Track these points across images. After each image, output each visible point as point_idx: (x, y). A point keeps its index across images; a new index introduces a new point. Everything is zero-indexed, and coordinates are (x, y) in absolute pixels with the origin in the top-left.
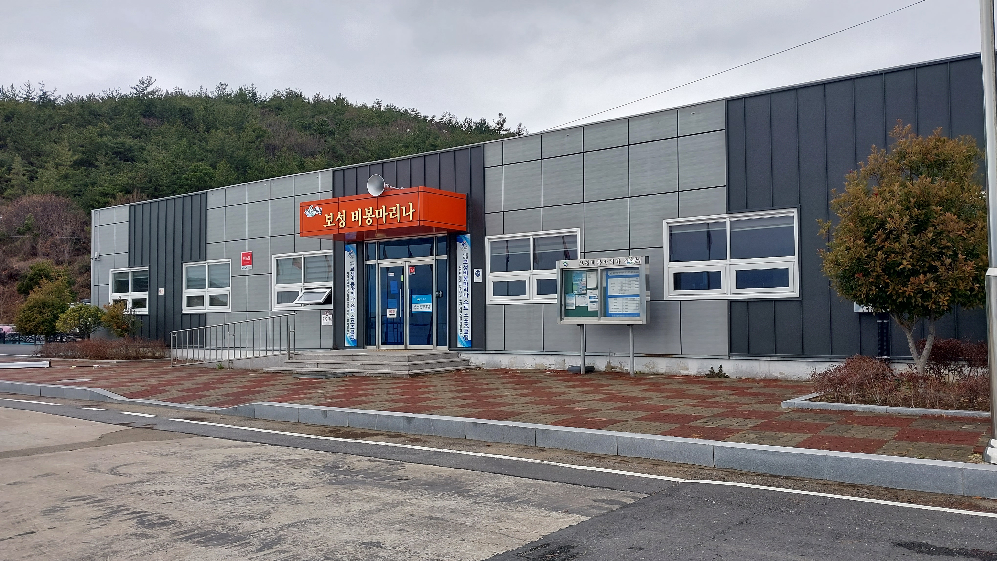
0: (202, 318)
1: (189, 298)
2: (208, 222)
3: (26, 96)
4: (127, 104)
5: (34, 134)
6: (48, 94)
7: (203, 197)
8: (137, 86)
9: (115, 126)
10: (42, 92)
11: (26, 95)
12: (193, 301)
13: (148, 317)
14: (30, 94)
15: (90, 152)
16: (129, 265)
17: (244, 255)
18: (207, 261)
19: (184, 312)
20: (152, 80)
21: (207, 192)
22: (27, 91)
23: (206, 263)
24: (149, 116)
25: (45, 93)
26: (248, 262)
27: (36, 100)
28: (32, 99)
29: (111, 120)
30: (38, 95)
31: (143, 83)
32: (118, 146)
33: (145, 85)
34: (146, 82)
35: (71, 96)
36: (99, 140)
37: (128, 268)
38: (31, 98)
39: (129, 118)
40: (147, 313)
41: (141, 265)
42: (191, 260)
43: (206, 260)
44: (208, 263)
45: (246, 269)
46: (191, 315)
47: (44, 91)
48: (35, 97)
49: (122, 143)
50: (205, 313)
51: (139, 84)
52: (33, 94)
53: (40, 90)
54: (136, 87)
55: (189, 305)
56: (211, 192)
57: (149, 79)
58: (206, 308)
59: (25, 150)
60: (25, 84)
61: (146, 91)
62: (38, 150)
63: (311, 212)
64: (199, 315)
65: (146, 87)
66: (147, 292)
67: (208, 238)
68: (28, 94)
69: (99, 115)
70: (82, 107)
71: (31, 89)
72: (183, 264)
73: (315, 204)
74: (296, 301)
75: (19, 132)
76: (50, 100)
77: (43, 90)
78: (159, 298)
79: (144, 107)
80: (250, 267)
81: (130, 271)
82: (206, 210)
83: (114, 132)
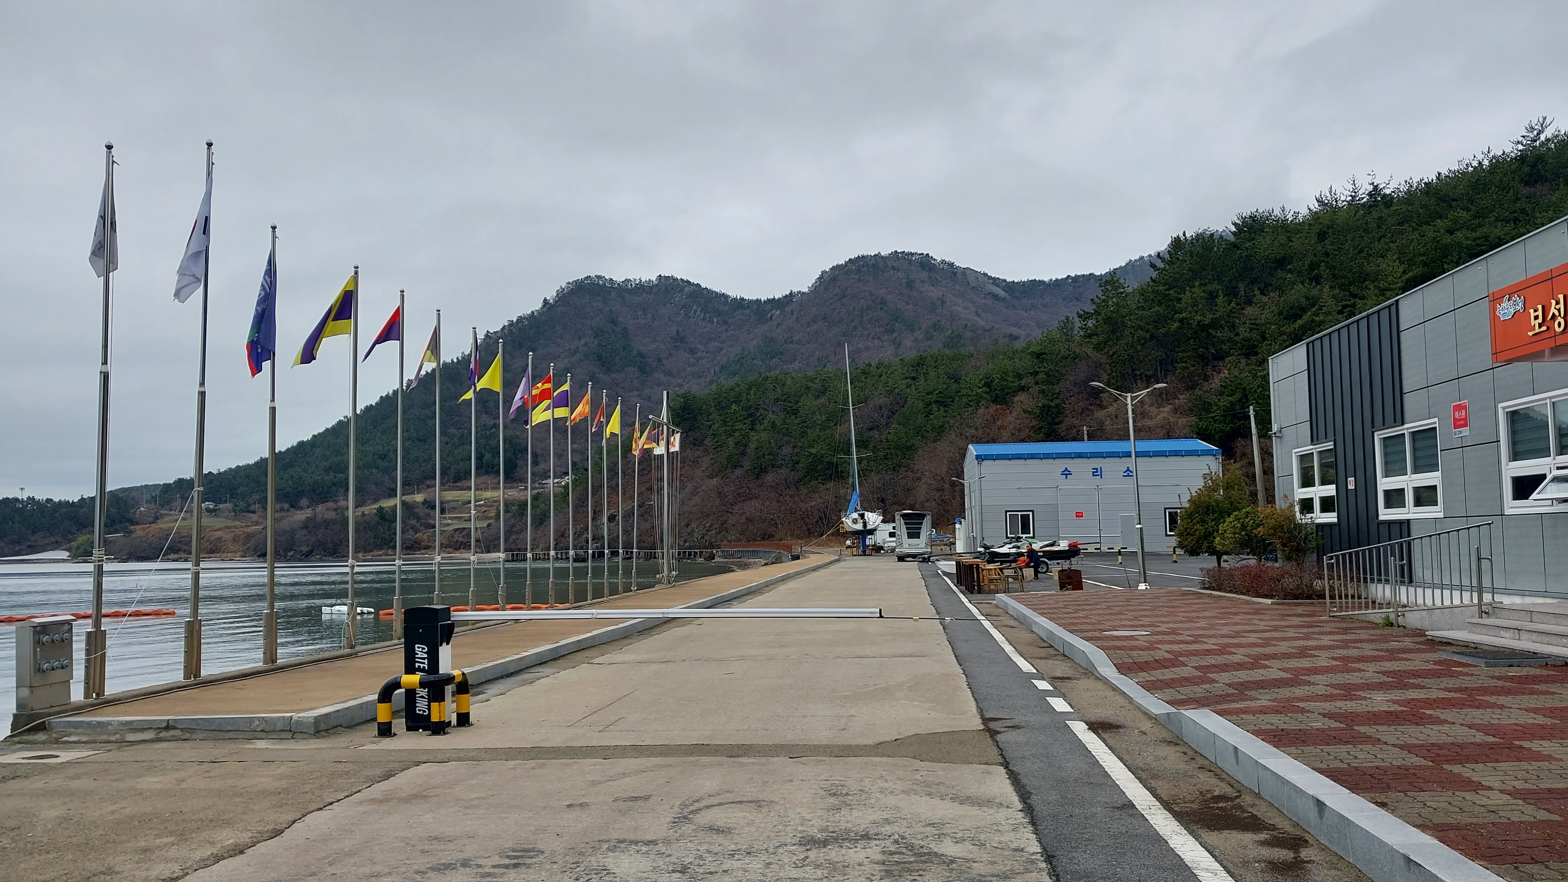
0: (1405, 527)
1: (1387, 493)
2: (1403, 354)
3: (1350, 198)
4: (1498, 171)
5: (1356, 251)
6: (1381, 186)
7: (1393, 308)
8: (1523, 137)
9: (1477, 212)
10: (1372, 187)
11: (1351, 196)
12: (1395, 498)
13: (1337, 527)
14: (1355, 192)
15: (1434, 262)
16: (1312, 441)
17: (1458, 408)
18: (1406, 426)
19: (1381, 518)
20: (1548, 121)
21: (1397, 301)
22: (1351, 190)
23: (1404, 429)
24: (1536, 182)
25: (1376, 187)
26: (1462, 422)
27: (1365, 200)
28: (1359, 200)
29: (1472, 204)
30: (1367, 192)
31: (1532, 129)
32: (1479, 242)
33: (1535, 133)
34: (1536, 127)
35: (1411, 181)
36: (1447, 239)
37: (1312, 447)
38: (1358, 198)
39: (1500, 192)
40: (1335, 520)
41: (1325, 440)
42: (1384, 426)
43: (1403, 424)
44: (1407, 429)
45: (1461, 435)
46: (1389, 523)
47: (1375, 184)
48: (1363, 196)
49: (1485, 237)
50: (1408, 520)
51: (1525, 134)
52: (1360, 192)
53: (1370, 184)
54: (1521, 139)
55: (1388, 505)
56: (1404, 299)
57: (1541, 120)
58: (1409, 512)
59: (1345, 277)
60: (1349, 180)
61: (1538, 142)
62: (1361, 273)
63: (1506, 309)
64: (1400, 523)
65: (1538, 134)
66: (1334, 486)
67: (1405, 382)
68: (1353, 194)
69: (1454, 200)
70: (1427, 193)
71: (1357, 186)
72: (1376, 434)
73: (1511, 292)
74: (1534, 496)
75: (1337, 253)
76: (1385, 195)
77: (1373, 184)
78: (1349, 492)
79: (1527, 169)
80: (1465, 431)
81: (1314, 451)
82: (1399, 332)
83: (1476, 222)
